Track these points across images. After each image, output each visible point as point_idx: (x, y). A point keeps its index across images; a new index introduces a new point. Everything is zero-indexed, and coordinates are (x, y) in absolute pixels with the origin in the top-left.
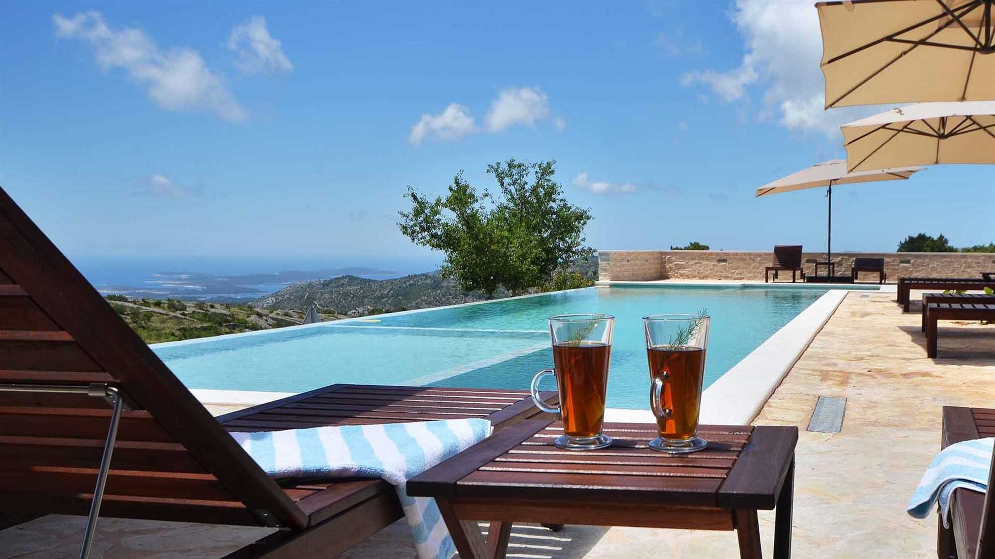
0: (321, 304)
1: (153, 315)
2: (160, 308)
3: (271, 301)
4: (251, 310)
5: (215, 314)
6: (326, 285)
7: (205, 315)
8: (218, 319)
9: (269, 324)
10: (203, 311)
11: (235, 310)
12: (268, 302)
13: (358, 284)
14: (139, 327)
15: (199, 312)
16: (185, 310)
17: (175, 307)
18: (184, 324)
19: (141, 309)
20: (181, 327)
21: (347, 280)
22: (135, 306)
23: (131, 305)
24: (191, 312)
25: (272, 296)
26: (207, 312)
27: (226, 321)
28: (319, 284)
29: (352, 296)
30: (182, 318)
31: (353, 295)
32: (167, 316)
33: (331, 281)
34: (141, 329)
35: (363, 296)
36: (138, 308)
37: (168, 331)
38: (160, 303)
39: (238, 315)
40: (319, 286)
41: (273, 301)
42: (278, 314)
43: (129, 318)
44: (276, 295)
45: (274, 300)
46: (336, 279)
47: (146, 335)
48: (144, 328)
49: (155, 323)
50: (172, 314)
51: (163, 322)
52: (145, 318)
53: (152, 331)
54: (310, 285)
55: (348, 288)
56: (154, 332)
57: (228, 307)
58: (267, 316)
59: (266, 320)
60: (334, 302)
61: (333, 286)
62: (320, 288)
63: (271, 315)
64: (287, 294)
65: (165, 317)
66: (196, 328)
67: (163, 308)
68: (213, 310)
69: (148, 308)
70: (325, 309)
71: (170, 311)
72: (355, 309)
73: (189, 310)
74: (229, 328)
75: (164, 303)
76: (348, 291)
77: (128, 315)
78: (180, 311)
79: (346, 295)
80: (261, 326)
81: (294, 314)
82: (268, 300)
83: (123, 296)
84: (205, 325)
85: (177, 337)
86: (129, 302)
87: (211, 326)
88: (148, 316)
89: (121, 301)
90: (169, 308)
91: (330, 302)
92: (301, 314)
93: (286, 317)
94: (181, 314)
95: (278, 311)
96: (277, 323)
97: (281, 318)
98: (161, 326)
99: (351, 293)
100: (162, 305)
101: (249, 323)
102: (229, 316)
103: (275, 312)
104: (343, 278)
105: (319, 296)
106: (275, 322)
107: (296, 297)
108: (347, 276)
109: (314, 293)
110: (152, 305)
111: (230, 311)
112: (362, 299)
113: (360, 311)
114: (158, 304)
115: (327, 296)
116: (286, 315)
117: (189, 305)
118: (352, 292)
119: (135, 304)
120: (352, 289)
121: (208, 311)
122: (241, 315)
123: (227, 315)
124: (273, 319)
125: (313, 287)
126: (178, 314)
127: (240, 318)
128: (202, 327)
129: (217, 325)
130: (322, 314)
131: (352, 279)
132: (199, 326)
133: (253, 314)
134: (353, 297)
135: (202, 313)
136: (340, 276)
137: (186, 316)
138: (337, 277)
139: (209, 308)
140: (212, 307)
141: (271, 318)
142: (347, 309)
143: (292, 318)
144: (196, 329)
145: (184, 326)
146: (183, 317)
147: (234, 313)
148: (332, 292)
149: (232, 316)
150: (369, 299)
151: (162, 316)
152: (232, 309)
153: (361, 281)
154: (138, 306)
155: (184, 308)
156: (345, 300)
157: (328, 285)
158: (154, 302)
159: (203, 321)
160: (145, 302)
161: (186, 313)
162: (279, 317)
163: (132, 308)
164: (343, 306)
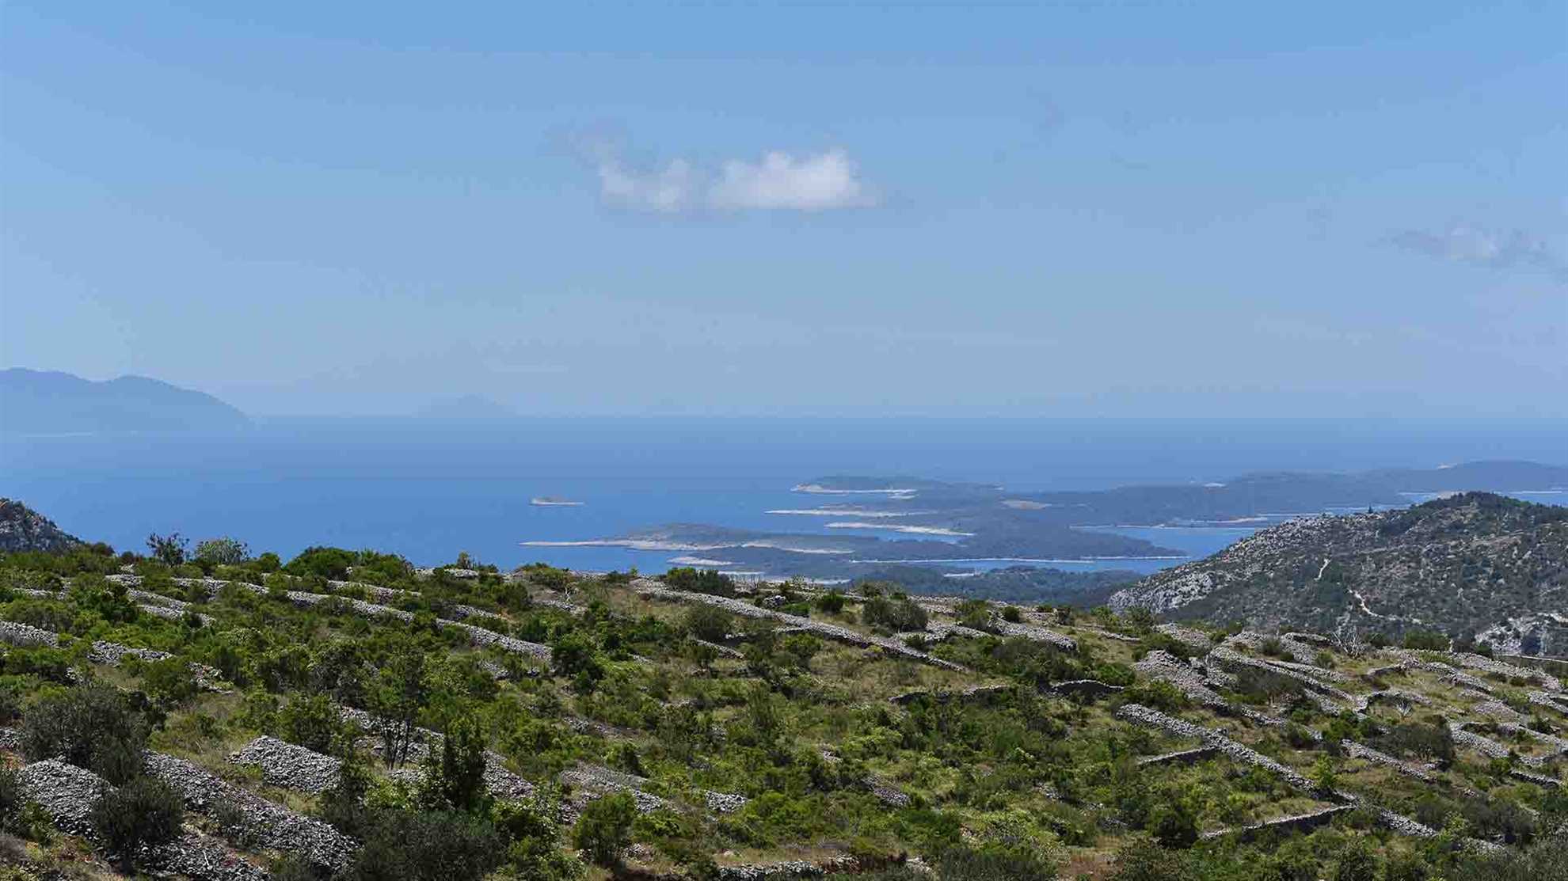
0: (1377, 601)
1: (819, 648)
2: (841, 618)
3: (1195, 584)
4: (1146, 632)
5: (1021, 643)
6: (1392, 528)
7: (990, 649)
8: (1033, 662)
9: (1211, 687)
10: (982, 634)
11: (1088, 630)
12: (1185, 589)
13: (1514, 525)
14: (774, 690)
15: (969, 638)
16: (923, 628)
17: (888, 618)
18: (919, 682)
19: (780, 622)
20: (911, 690)
21: (1472, 510)
22: (760, 612)
23: (746, 606)
24: (943, 635)
25: (1200, 567)
26: (997, 638)
27: (1062, 673)
28: (1368, 527)
29: (1490, 571)
30: (912, 659)
31: (1496, 567)
32: (862, 651)
33: (1415, 514)
34: (779, 695)
35: (1534, 576)
36: (768, 618)
37: (867, 706)
38: (841, 602)
39: (1099, 647)
40: (1368, 534)
41: (1202, 586)
42: (1240, 647)
43: (742, 656)
44: (1213, 563)
45: (1208, 583)
46: (1430, 505)
47: (794, 720)
48: (788, 692)
49: (824, 675)
50: (878, 641)
51: (849, 674)
52: (795, 657)
53: (816, 703)
54: (1336, 530)
55: (1477, 541)
56: (822, 706)
57: (1065, 618)
58: (1202, 653)
59: (1202, 671)
60: (1424, 593)
61: (1420, 534)
62: (1371, 539)
63: (1219, 651)
64: (1254, 560)
65: (856, 653)
66: (961, 697)
67: (851, 621)
68: (1014, 629)
69: (800, 620)
70: (1392, 618)
71: (874, 631)
72: (1505, 623)
73: (938, 628)
74: (1074, 700)
75: (853, 602)
76: (1475, 552)
77: (736, 642)
78: (905, 630)
79: (1471, 565)
80: (1184, 696)
81: (1299, 649)
82: (1184, 584)
83: (720, 573)
84: (993, 687)
85: (897, 727)
86: (740, 596)
87: (1013, 691)
88: (803, 650)
89: (713, 591)
90: (868, 619)
91: (1410, 595)
92: (1322, 650)
93: (1270, 660)
94: (910, 643)
95: (1240, 638)
96: (1242, 681)
97: (1254, 661)
98: (846, 687)
99: (1486, 563)
100: (845, 608)
101: (1141, 682)
102: (1072, 651)
103: (1232, 640)
104: (1458, 501)
105: (1367, 570)
106: (1233, 678)
107: (1288, 574)
108: (1472, 495)
109: (1352, 557)
110: (812, 609)
111: (1073, 633)
112: (1530, 585)
113: (1521, 630)
114: (832, 605)
115: (1398, 571)
116: (1270, 650)
117: (932, 608)
118: (1493, 557)
119: (758, 604)
120: (1491, 543)
121: (997, 632)
122: (1114, 652)
123: (1064, 649)
124: (1228, 667)
125: (1348, 535)
126: (899, 641)
127: (1109, 661)
128: (979, 694)
129: (1031, 688)
130: (1402, 647)
131: (1491, 506)
132: (972, 689)
133: (1153, 648)
134: (1496, 576)
135: (980, 641)
136: (1446, 495)
137: (926, 651)
138: (1433, 497)
139: (1001, 623)
140: (1012, 617)
141: (1221, 663)
142: (1472, 621)
143: (1290, 665)
144: (963, 700)
145: (919, 689)
146: (915, 653)
147: (1089, 642)
148: (1416, 558)
149: (1081, 651)
150: (1553, 585)
151: (849, 651)
152: (1081, 627)
153: (1525, 515)
154: (768, 612)
155: (918, 621)
156: (1465, 586)
157: (1404, 526)
158: (821, 596)
159: (983, 670)
160: (791, 598)
161: (928, 637)
162: (1246, 660)
163: (750, 618)
164: (1458, 610)
